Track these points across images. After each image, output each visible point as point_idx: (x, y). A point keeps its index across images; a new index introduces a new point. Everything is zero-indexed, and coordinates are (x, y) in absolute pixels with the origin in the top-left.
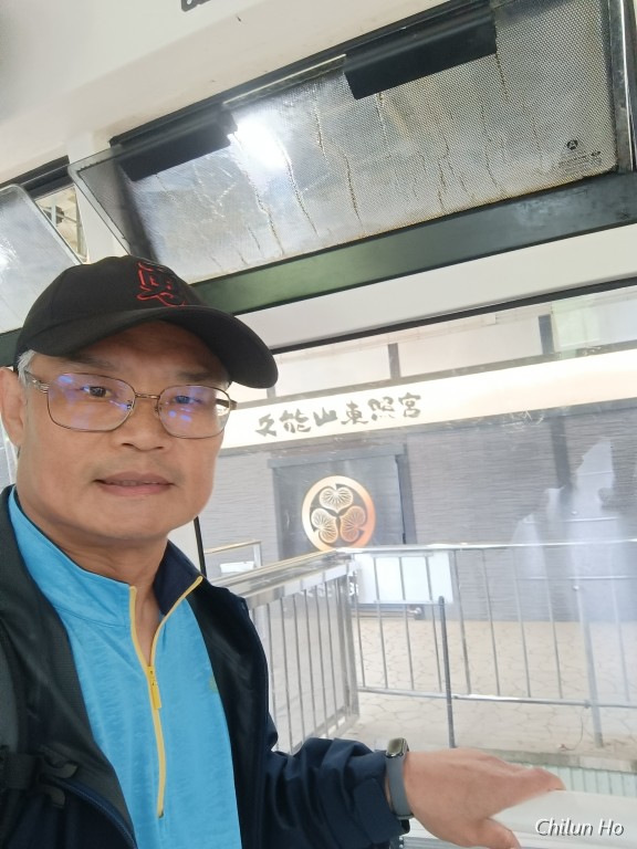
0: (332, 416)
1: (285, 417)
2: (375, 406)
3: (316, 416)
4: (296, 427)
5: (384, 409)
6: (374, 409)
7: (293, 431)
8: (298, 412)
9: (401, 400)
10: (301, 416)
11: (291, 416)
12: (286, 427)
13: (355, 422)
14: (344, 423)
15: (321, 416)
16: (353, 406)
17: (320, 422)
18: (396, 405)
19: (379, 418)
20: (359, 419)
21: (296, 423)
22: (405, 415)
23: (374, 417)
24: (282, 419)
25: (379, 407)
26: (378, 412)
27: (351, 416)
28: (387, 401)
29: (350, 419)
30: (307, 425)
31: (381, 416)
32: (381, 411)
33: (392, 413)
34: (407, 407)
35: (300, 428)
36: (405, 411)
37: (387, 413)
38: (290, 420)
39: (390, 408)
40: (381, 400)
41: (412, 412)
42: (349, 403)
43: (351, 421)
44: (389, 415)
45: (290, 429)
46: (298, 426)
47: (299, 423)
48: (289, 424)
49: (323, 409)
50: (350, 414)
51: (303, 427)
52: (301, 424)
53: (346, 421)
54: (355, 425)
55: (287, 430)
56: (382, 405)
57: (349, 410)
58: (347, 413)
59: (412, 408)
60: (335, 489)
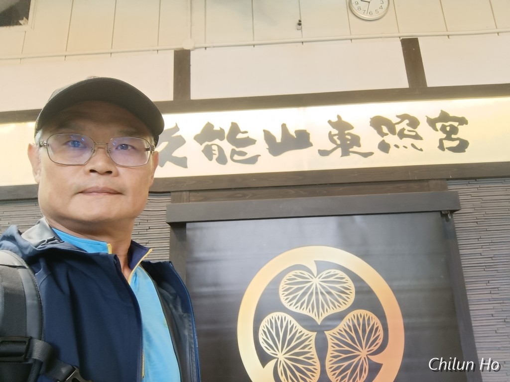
0: (302, 140)
1: (208, 134)
2: (385, 129)
3: (269, 137)
4: (228, 153)
5: (402, 135)
6: (383, 134)
7: (222, 160)
8: (235, 129)
9: (432, 123)
10: (240, 136)
11: (220, 134)
12: (208, 152)
13: (345, 153)
14: (324, 153)
15: (279, 139)
16: (341, 126)
17: (276, 148)
18: (424, 129)
19: (392, 149)
20: (355, 149)
21: (227, 147)
22: (441, 147)
23: (384, 147)
24: (199, 139)
25: (392, 130)
26: (391, 139)
27: (339, 142)
28: (407, 121)
29: (338, 146)
30: (250, 151)
31: (397, 146)
32: (396, 137)
33: (417, 143)
34: (444, 136)
35: (236, 157)
36: (441, 141)
37: (408, 141)
38: (217, 141)
39: (414, 134)
40: (395, 120)
41: (455, 144)
42: (335, 119)
43: (339, 150)
44: (413, 145)
45: (215, 157)
46: (233, 152)
47: (234, 147)
48: (215, 147)
49: (284, 126)
50: (336, 138)
51: (244, 154)
52: (237, 150)
53: (329, 149)
54: (345, 158)
55: (210, 159)
56: (398, 128)
57: (335, 132)
58: (331, 136)
59: (453, 136)
60: (315, 271)
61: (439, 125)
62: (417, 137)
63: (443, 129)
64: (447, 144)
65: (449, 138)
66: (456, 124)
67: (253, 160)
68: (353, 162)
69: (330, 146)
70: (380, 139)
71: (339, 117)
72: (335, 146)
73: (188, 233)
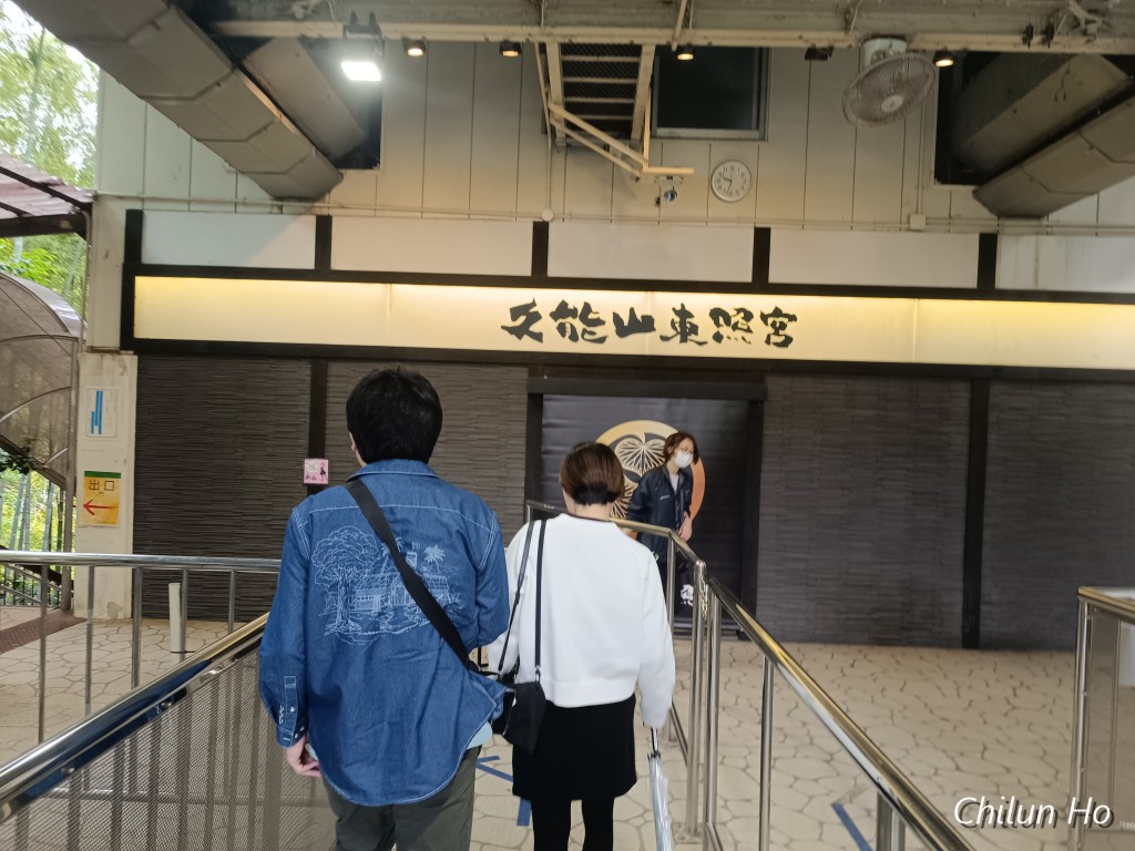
0: (645, 324)
1: (562, 311)
2: (721, 321)
3: (617, 319)
4: (579, 332)
5: (735, 327)
6: (718, 325)
7: (574, 337)
8: (587, 308)
9: (764, 318)
10: (591, 316)
11: (573, 313)
12: (561, 329)
14: (665, 339)
15: (626, 321)
16: (683, 314)
17: (622, 330)
18: (756, 323)
19: (725, 339)
20: (693, 337)
21: (579, 326)
22: (768, 341)
23: (718, 337)
24: (555, 316)
25: (728, 322)
26: (725, 330)
27: (679, 329)
28: (742, 314)
29: (678, 333)
30: (599, 331)
31: (729, 338)
32: (730, 329)
33: (747, 335)
34: (772, 331)
35: (587, 336)
36: (769, 336)
37: (739, 334)
38: (570, 319)
39: (746, 327)
40: (732, 312)
41: (781, 339)
42: (679, 308)
43: (678, 337)
44: (743, 338)
45: (568, 334)
46: (584, 331)
47: (585, 327)
48: (568, 326)
49: (632, 310)
50: (677, 325)
51: (593, 333)
52: (589, 329)
53: (669, 335)
54: (684, 344)
55: (563, 335)
56: (733, 321)
57: (677, 319)
58: (673, 323)
59: (781, 332)
60: (644, 440)
61: (770, 320)
62: (749, 330)
63: (773, 324)
64: (774, 339)
65: (777, 333)
66: (785, 320)
67: (602, 340)
68: (689, 350)
69: (671, 332)
70: (715, 329)
71: (683, 306)
72: (675, 333)
73: (545, 403)
